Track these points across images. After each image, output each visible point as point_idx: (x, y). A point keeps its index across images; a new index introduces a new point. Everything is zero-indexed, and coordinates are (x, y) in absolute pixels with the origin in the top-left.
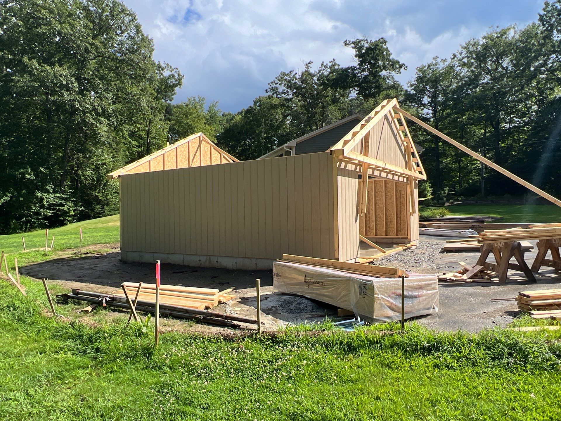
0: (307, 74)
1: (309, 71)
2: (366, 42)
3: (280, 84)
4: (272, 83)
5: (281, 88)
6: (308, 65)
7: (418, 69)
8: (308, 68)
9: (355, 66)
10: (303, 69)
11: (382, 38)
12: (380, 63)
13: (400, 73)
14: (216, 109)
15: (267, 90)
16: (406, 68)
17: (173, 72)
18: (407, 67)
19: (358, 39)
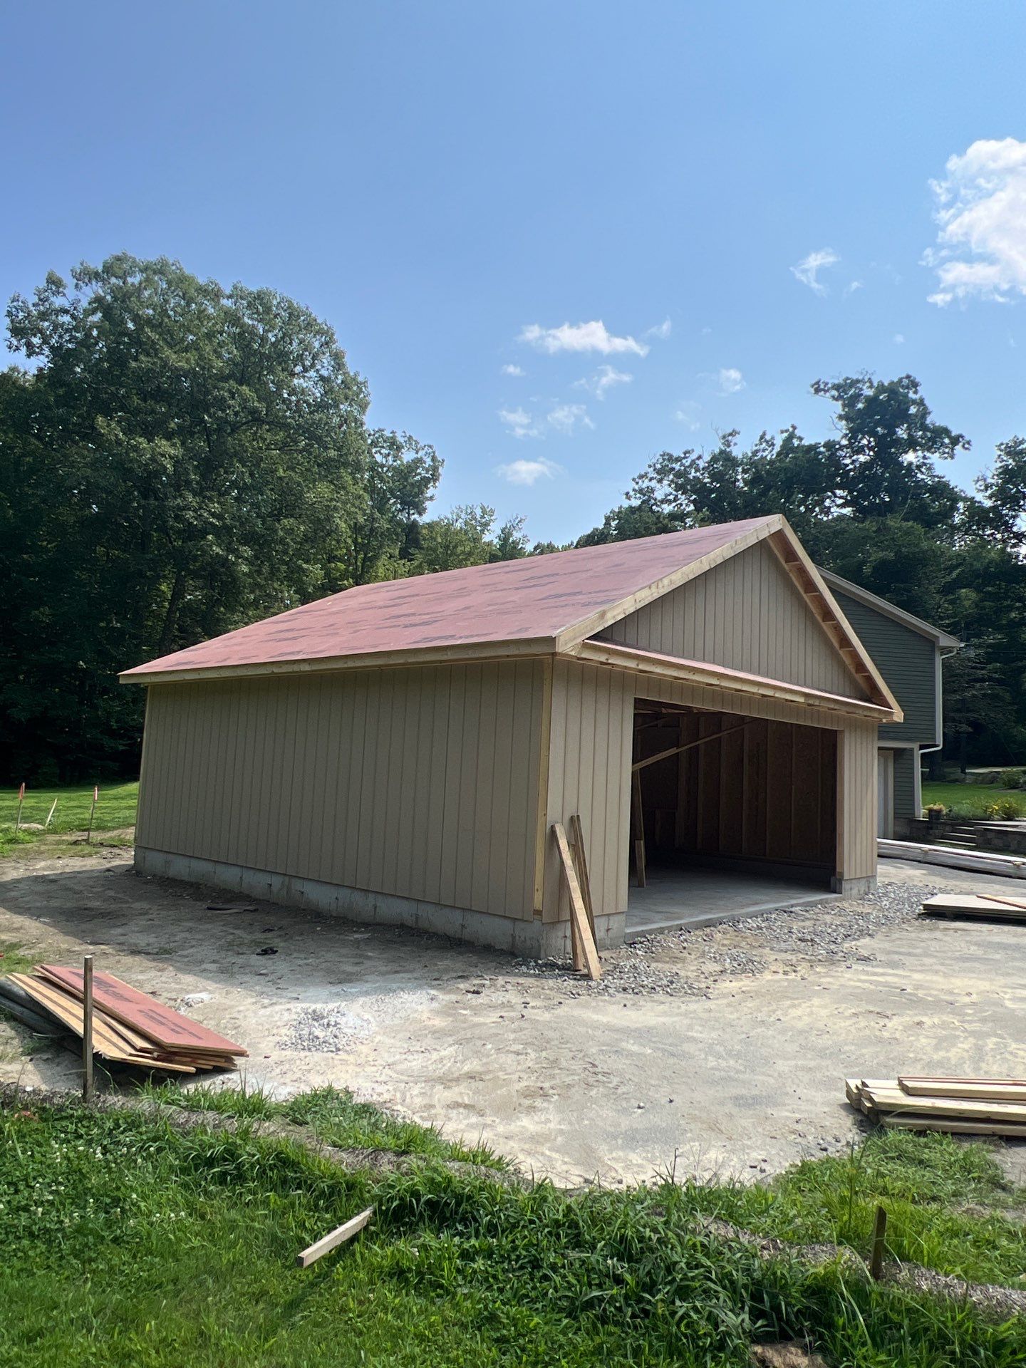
0: (725, 457)
1: (731, 452)
2: (868, 384)
3: (660, 481)
4: (641, 477)
5: (662, 490)
6: (727, 439)
7: (1003, 447)
8: (729, 446)
9: (837, 439)
10: (717, 447)
11: (908, 377)
12: (902, 433)
13: (952, 457)
14: (516, 535)
15: (627, 494)
16: (967, 446)
17: (421, 454)
18: (969, 443)
19: (848, 379)
